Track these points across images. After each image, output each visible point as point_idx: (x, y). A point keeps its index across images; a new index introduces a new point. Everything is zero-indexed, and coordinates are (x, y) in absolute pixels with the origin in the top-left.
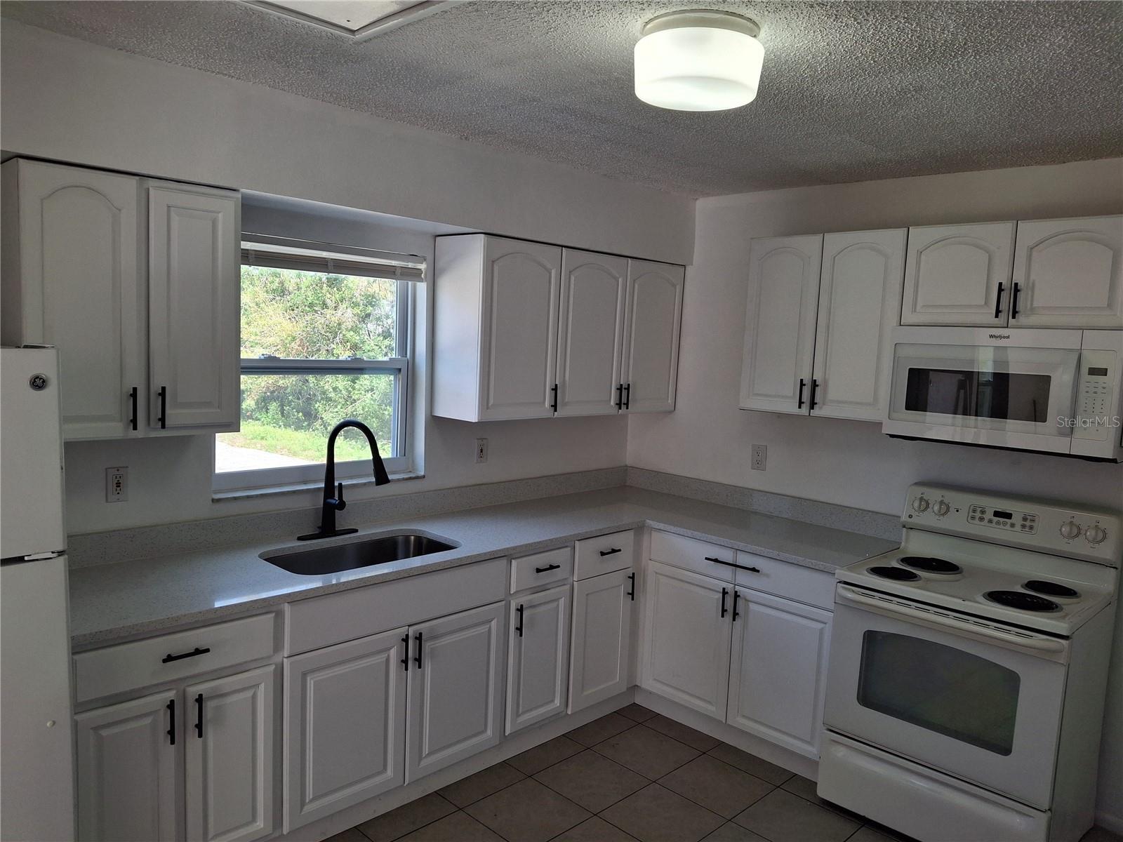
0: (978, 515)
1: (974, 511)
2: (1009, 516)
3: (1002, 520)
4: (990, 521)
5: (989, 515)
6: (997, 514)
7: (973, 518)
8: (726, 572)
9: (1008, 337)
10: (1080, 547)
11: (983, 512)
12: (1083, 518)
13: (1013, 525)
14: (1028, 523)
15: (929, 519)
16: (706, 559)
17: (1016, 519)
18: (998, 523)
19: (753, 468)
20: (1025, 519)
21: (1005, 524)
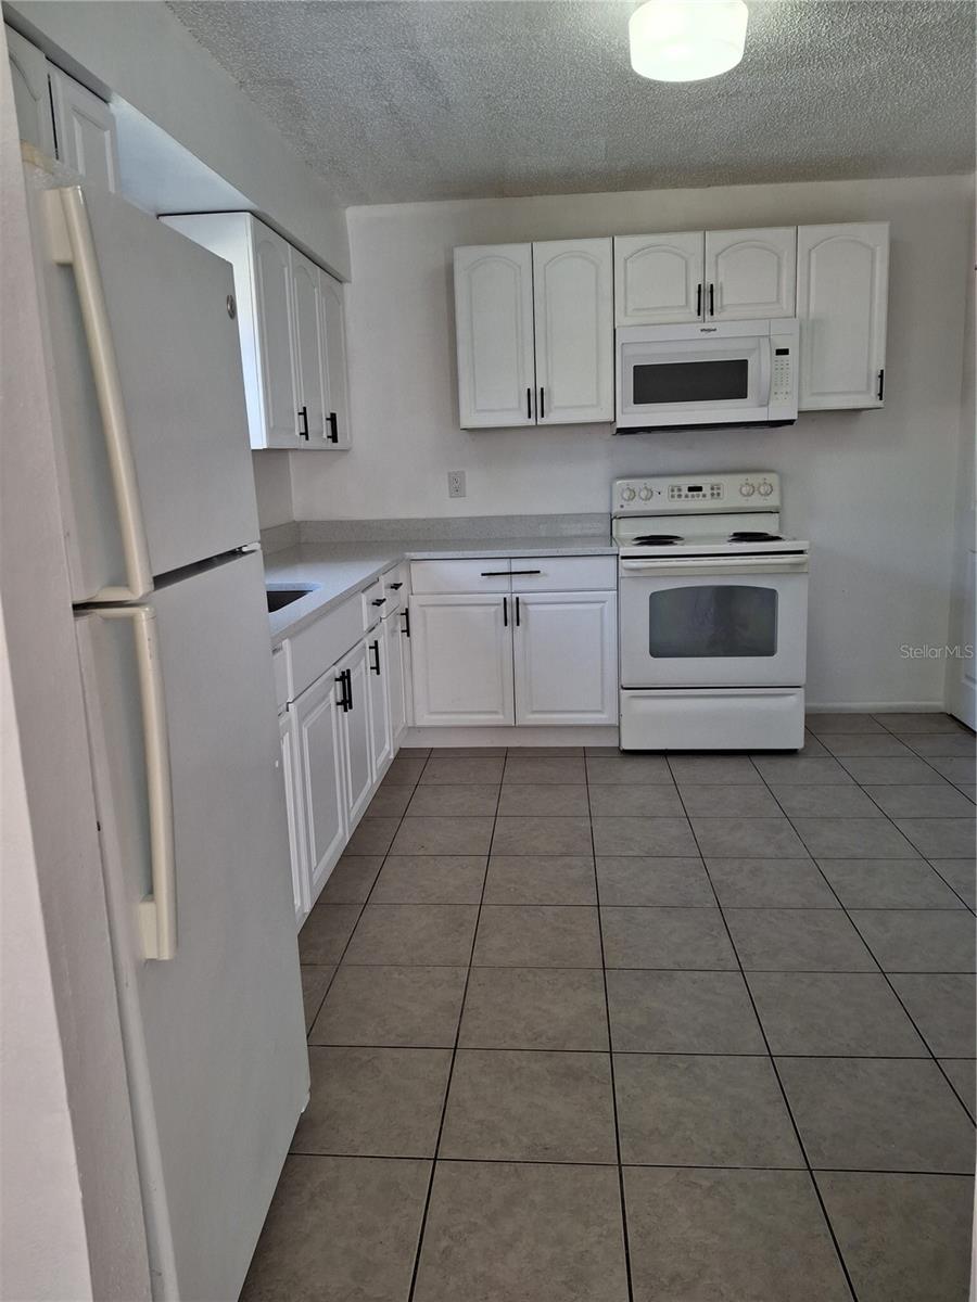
0: (676, 493)
1: (673, 491)
2: (700, 489)
3: (695, 493)
4: (687, 496)
5: (685, 491)
6: (691, 489)
7: (673, 496)
8: (502, 584)
9: (715, 330)
10: (756, 502)
11: (680, 490)
12: (755, 479)
13: (704, 496)
14: (716, 492)
15: (637, 506)
16: (483, 575)
17: (706, 490)
18: (693, 496)
19: (451, 497)
20: (712, 489)
21: (698, 496)
